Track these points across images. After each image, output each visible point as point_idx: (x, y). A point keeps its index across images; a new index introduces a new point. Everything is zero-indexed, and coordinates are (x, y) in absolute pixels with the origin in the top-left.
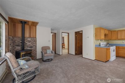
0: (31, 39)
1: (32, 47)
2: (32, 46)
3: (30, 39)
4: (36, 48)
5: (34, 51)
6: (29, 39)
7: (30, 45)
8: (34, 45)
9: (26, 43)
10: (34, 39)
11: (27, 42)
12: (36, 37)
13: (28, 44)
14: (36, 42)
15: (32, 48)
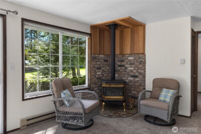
0: (135, 59)
1: (136, 77)
2: (137, 74)
3: (132, 58)
4: (145, 80)
5: (141, 85)
6: (130, 58)
7: (132, 71)
8: (139, 71)
9: (127, 66)
10: (139, 58)
11: (127, 64)
12: (144, 54)
13: (129, 68)
14: (144, 66)
15: (137, 79)
